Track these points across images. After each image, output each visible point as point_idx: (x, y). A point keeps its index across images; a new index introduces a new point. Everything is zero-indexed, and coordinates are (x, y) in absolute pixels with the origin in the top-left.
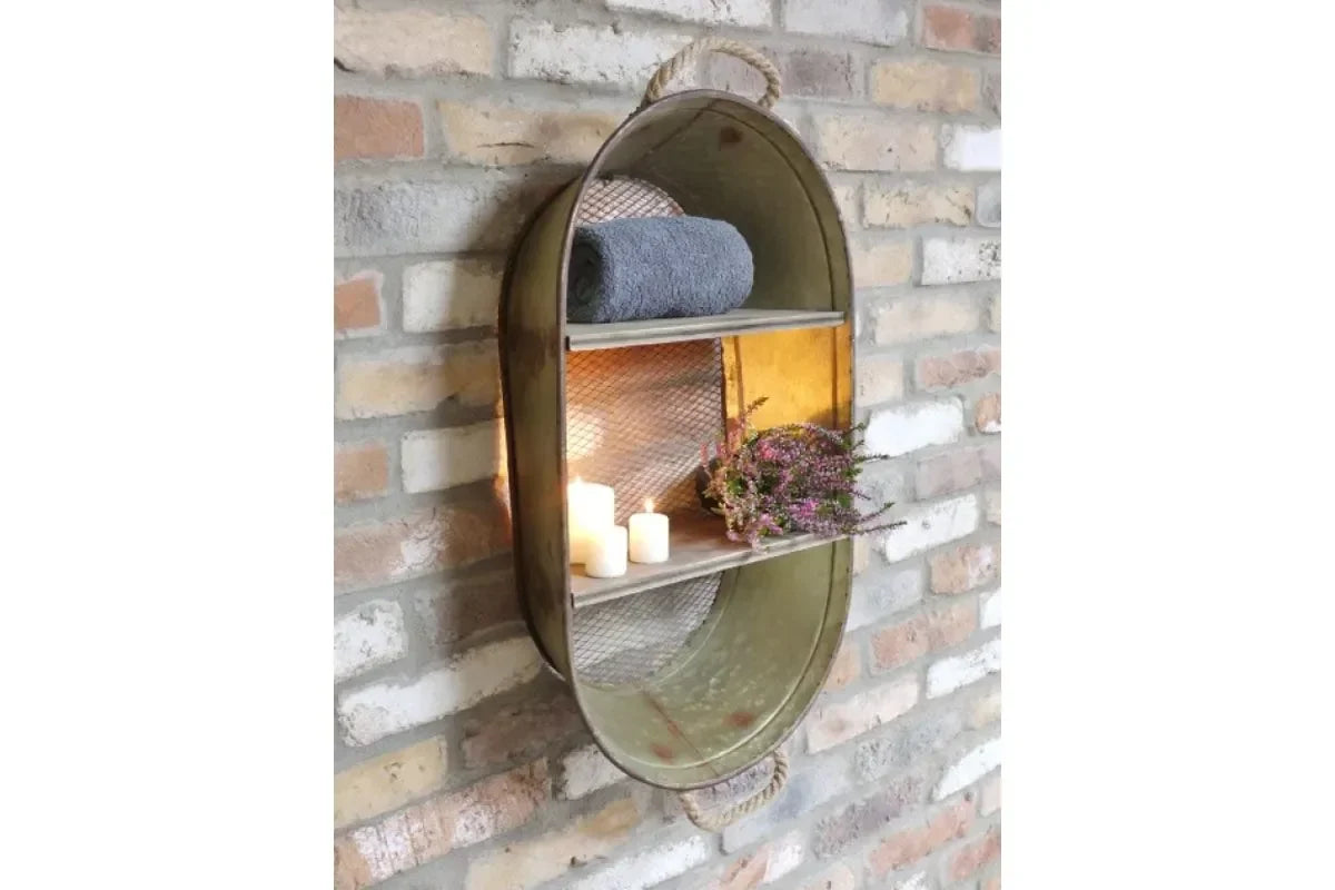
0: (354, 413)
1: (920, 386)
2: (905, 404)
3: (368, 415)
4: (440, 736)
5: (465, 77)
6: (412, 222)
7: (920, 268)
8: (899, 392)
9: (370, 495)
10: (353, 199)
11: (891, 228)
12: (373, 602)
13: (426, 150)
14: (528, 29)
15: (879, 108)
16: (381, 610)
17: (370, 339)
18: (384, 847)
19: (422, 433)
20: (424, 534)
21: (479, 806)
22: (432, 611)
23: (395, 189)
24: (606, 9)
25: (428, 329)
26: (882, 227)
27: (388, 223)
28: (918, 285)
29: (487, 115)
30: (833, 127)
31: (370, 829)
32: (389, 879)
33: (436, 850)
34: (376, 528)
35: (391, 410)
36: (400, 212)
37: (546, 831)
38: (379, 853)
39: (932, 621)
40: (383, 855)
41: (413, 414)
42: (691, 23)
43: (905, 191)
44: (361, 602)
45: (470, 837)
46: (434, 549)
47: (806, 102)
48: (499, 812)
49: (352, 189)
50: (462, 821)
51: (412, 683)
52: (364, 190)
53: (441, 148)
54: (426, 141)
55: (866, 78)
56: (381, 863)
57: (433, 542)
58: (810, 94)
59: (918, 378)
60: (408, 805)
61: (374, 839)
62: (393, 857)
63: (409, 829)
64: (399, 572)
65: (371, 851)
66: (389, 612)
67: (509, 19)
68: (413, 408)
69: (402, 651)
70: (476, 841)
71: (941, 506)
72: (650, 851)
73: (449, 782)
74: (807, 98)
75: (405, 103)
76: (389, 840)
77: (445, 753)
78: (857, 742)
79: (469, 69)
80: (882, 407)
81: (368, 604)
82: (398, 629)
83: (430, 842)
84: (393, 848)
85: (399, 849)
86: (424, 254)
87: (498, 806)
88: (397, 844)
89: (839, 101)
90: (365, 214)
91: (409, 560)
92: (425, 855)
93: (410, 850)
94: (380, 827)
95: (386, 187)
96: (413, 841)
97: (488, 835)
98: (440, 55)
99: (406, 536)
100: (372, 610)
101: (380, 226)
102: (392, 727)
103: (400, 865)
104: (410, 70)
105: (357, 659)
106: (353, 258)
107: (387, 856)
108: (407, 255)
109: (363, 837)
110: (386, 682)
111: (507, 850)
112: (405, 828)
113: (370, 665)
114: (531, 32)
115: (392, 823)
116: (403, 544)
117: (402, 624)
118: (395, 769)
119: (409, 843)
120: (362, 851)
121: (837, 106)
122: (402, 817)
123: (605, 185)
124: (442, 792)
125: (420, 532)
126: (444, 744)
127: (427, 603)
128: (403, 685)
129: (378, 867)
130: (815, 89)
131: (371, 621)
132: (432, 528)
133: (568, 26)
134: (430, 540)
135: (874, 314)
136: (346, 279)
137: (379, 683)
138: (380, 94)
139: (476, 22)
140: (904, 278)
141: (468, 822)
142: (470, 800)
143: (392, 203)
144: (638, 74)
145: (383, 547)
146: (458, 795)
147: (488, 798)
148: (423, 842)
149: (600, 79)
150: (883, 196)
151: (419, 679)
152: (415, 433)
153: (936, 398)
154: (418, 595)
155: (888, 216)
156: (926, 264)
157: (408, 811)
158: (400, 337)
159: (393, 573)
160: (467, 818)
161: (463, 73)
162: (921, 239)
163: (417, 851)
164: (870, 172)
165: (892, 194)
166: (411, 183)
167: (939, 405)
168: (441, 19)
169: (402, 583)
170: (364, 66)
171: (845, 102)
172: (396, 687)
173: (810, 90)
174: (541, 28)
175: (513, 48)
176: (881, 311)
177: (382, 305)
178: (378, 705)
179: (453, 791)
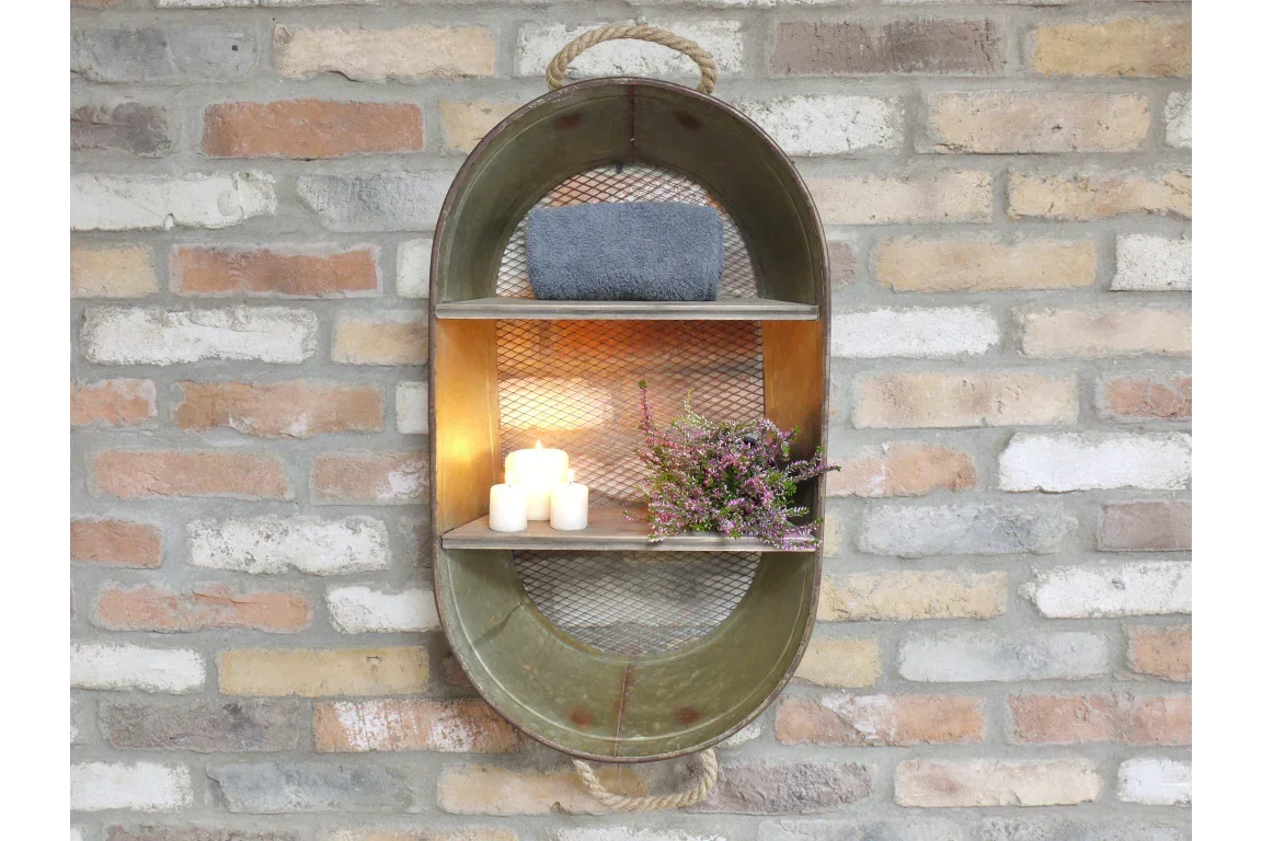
0: (347, 358)
1: (1105, 413)
2: (1079, 432)
3: (360, 361)
4: (422, 647)
5: (467, 79)
6: (409, 204)
7: (1114, 269)
8: (1071, 415)
9: (360, 427)
10: (354, 185)
11: (1056, 220)
12: (360, 517)
13: (424, 143)
14: (538, 31)
15: (1040, 78)
16: (366, 525)
17: (368, 300)
18: (361, 725)
19: (414, 383)
20: (412, 469)
21: (458, 721)
22: (413, 536)
23: (392, 176)
24: (628, 4)
25: (421, 296)
26: (1043, 219)
27: (386, 205)
28: (1108, 290)
29: (487, 111)
30: (953, 106)
31: (350, 704)
32: (364, 753)
33: (412, 744)
34: (368, 456)
35: (382, 361)
36: (397, 196)
37: (527, 766)
38: (357, 729)
39: (1124, 704)
40: (361, 731)
41: (404, 366)
42: (737, 8)
43: (1084, 175)
44: (350, 515)
45: (447, 745)
46: (420, 485)
47: (915, 79)
48: (480, 733)
49: (353, 177)
50: (440, 728)
51: (396, 594)
52: (364, 177)
53: (440, 141)
54: (424, 137)
55: (1020, 46)
56: (358, 737)
57: (419, 478)
58: (918, 69)
59: (1101, 403)
60: (387, 696)
61: (353, 713)
62: (369, 735)
63: (386, 717)
64: (385, 496)
65: (349, 723)
66: (372, 527)
67: (519, 24)
68: (403, 361)
69: (385, 563)
70: (452, 749)
71: (1150, 565)
72: (655, 830)
73: (431, 690)
74: (915, 73)
75: (405, 105)
76: (367, 718)
77: (427, 663)
78: (984, 815)
79: (469, 72)
80: (1033, 430)
81: (354, 517)
82: (382, 545)
83: (406, 735)
84: (369, 727)
85: (376, 730)
86: (419, 232)
87: (478, 727)
88: (373, 725)
89: (970, 75)
90: (365, 198)
91: (395, 490)
92: (402, 745)
93: (386, 735)
94: (360, 706)
95: (384, 175)
96: (389, 728)
97: (465, 748)
98: (441, 61)
99: (394, 467)
100: (358, 522)
101: (378, 208)
102: (373, 625)
103: (376, 745)
104: (408, 77)
105: (343, 560)
106: (354, 233)
107: (364, 732)
108: (403, 231)
109: (343, 708)
110: (368, 586)
111: (484, 770)
112: (383, 715)
113: (355, 568)
114: (542, 34)
115: (372, 707)
116: (390, 474)
117: (386, 540)
118: (376, 662)
119: (384, 728)
120: (342, 720)
121: (965, 79)
122: (381, 705)
123: (619, 172)
124: (423, 696)
125: (407, 467)
126: (425, 655)
127: (411, 529)
128: (384, 593)
129: (355, 739)
130: (926, 63)
131: (355, 531)
132: (419, 465)
133: (579, 25)
134: (417, 475)
135: (1022, 319)
136: (345, 249)
137: (362, 585)
138: (381, 98)
139: (478, 31)
140: (1084, 280)
141: (447, 731)
142: (449, 712)
143: (388, 188)
144: (667, 63)
145: (374, 472)
146: (438, 705)
147: (469, 717)
148: (400, 734)
149: (616, 73)
150: (1044, 181)
151: (401, 592)
152: (408, 383)
153: (1142, 430)
154: (404, 519)
155: (1052, 206)
156: (1121, 265)
157: (387, 701)
158: (395, 301)
159: (380, 496)
160: (445, 727)
161: (464, 76)
162: (1115, 234)
163: (394, 739)
164: (1019, 154)
165: (1061, 178)
166: (407, 172)
167: (1144, 440)
168: (440, 31)
169: (387, 506)
170: (365, 77)
171: (977, 75)
172: (379, 593)
173: (921, 65)
174: (553, 29)
175: (520, 51)
176: (1033, 316)
177: (379, 273)
178: (361, 603)
179: (434, 699)
